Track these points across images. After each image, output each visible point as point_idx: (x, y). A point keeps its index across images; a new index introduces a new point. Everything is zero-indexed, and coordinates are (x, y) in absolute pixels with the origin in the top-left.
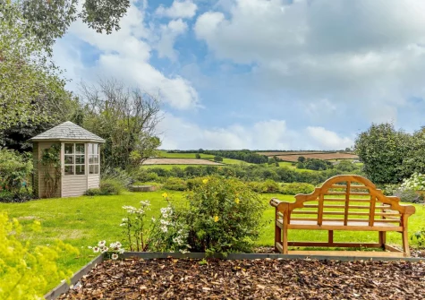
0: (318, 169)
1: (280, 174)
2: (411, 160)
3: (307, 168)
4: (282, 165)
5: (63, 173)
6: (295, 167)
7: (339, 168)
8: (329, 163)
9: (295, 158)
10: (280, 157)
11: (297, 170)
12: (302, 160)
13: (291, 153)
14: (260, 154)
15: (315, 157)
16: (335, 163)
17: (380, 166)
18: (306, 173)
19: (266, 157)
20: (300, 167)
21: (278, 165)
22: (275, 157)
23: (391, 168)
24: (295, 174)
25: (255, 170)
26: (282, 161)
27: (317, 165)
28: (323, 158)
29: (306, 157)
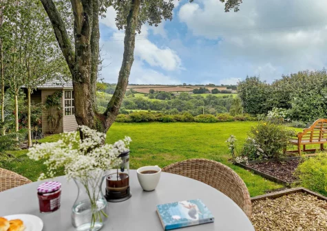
0: (164, 99)
1: (136, 103)
2: (271, 100)
3: (156, 98)
4: (137, 96)
5: (64, 113)
6: (147, 98)
7: (180, 98)
8: (172, 95)
9: (147, 91)
10: (135, 90)
11: (149, 100)
12: (152, 92)
13: (143, 87)
15: (162, 90)
16: (177, 94)
17: (253, 103)
18: (157, 102)
20: (152, 98)
21: (134, 96)
22: (131, 89)
23: (260, 104)
24: (149, 103)
26: (136, 93)
27: (164, 96)
28: (168, 90)
29: (155, 90)
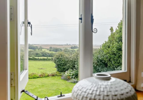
0: (56, 52)
1: (42, 53)
2: (69, 65)
3: (53, 51)
4: (43, 50)
6: (48, 51)
7: (64, 51)
8: (61, 49)
9: (48, 48)
12: (51, 48)
13: (47, 45)
14: (35, 46)
16: (63, 49)
17: (60, 66)
18: (52, 53)
19: (37, 47)
20: (50, 51)
21: (41, 50)
22: (41, 47)
23: (63, 67)
24: (48, 54)
25: (32, 52)
26: (43, 48)
27: (56, 50)
28: (58, 47)
